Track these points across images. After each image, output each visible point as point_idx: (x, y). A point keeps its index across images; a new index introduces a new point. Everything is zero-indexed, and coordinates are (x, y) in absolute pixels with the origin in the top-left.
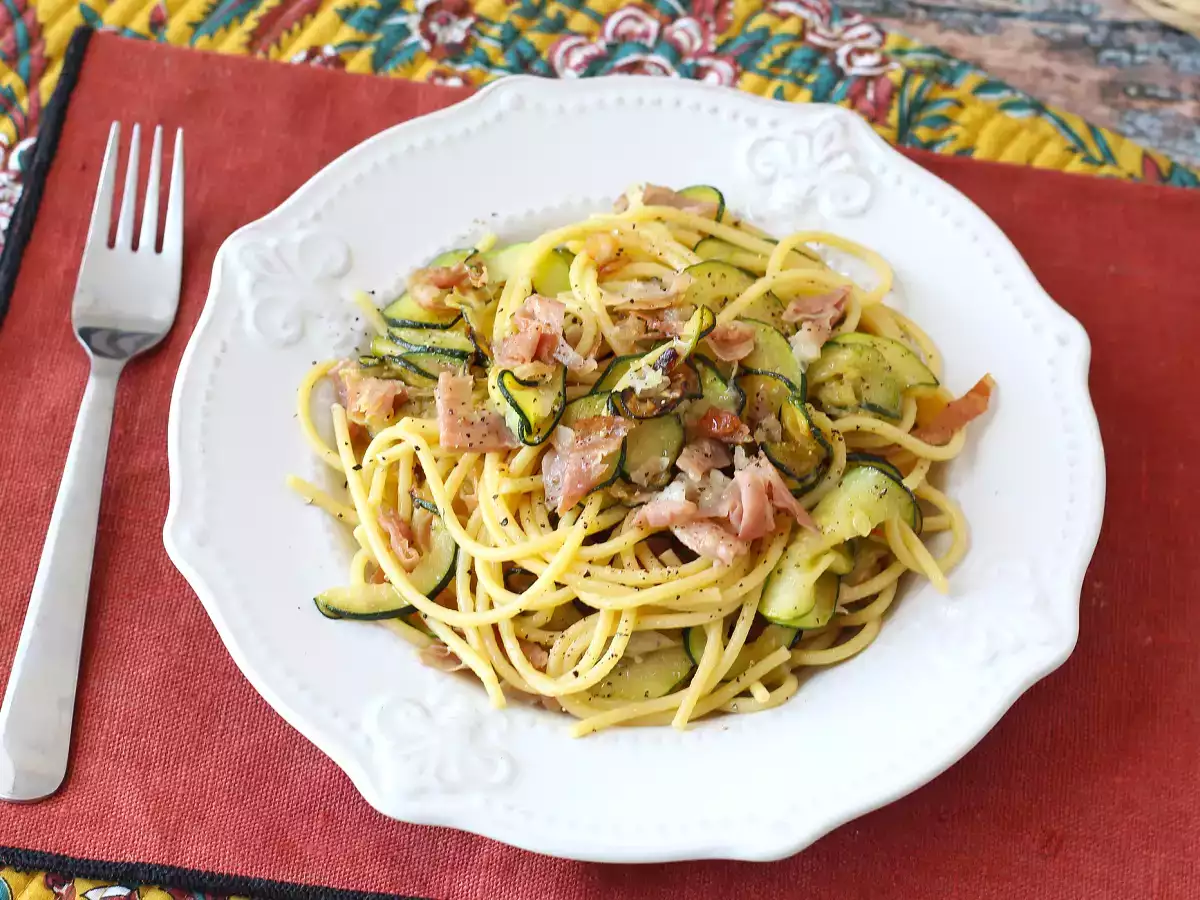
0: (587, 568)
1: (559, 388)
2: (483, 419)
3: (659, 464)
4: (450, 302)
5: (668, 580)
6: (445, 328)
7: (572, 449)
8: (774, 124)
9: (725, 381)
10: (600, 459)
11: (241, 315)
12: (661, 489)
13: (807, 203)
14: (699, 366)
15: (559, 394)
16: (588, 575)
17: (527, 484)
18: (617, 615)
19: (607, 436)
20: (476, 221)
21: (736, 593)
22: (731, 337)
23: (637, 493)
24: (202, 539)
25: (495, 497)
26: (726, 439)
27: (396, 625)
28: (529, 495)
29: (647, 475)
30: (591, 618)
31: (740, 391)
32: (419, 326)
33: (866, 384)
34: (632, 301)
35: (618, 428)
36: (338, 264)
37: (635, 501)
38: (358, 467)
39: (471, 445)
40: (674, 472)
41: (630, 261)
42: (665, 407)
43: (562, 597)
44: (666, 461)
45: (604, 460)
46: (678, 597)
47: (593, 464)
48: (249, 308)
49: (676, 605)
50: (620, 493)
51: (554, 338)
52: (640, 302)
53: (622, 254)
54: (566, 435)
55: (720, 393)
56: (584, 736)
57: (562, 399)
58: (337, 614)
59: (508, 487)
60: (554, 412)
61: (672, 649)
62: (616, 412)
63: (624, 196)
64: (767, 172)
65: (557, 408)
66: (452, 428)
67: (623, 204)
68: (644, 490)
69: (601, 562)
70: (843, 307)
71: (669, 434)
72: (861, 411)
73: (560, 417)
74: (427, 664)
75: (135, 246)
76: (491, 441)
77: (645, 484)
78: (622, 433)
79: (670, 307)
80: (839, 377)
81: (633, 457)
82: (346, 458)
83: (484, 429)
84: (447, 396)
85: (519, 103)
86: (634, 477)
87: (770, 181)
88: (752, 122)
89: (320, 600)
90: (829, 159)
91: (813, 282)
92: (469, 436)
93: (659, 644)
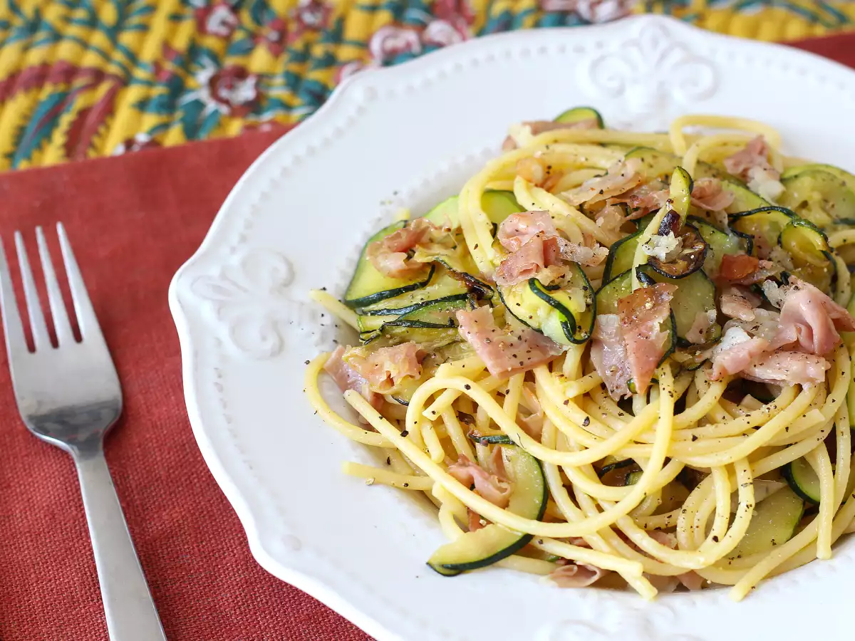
0: (689, 434)
1: (583, 283)
2: (520, 338)
3: (706, 318)
4: (420, 257)
5: (770, 417)
6: (424, 285)
7: (621, 333)
8: (600, 45)
9: (722, 231)
10: (657, 328)
11: (219, 343)
12: (717, 341)
13: (662, 98)
14: (695, 224)
15: (585, 289)
16: (695, 438)
17: (588, 383)
18: (730, 469)
19: (654, 306)
20: (383, 203)
21: (831, 408)
22: (708, 191)
23: (698, 353)
24: (296, 544)
25: (566, 403)
26: (746, 282)
27: (514, 560)
28: (587, 395)
29: (701, 332)
30: (704, 484)
31: (740, 235)
32: (396, 293)
33: (831, 204)
34: (601, 192)
35: (661, 295)
36: (283, 271)
37: (698, 360)
38: (405, 434)
39: (521, 363)
40: (723, 320)
41: (561, 174)
42: (696, 260)
43: (673, 471)
44: (713, 314)
45: (663, 327)
46: (787, 428)
47: (653, 336)
48: (223, 332)
49: (786, 438)
50: (683, 357)
51: (554, 241)
52: (609, 190)
53: (551, 171)
54: (610, 323)
55: (725, 243)
56: (746, 596)
57: (589, 292)
58: (456, 570)
59: (574, 389)
60: (588, 305)
61: (780, 491)
62: (652, 282)
63: (509, 138)
64: (614, 84)
65: (589, 301)
66: (496, 355)
67: (510, 143)
68: (704, 348)
69: (700, 423)
70: (766, 152)
71: (701, 290)
72: (840, 227)
73: (594, 309)
74: (562, 586)
75: (55, 342)
76: (536, 356)
77: (703, 341)
78: (667, 298)
79: (639, 186)
80: (804, 205)
81: (682, 319)
82: (387, 431)
83: (525, 346)
84: (475, 329)
85: (372, 94)
86: (691, 337)
87: (620, 91)
88: (580, 50)
89: (434, 562)
90: (663, 56)
91: (725, 144)
92: (515, 356)
93: (767, 490)
